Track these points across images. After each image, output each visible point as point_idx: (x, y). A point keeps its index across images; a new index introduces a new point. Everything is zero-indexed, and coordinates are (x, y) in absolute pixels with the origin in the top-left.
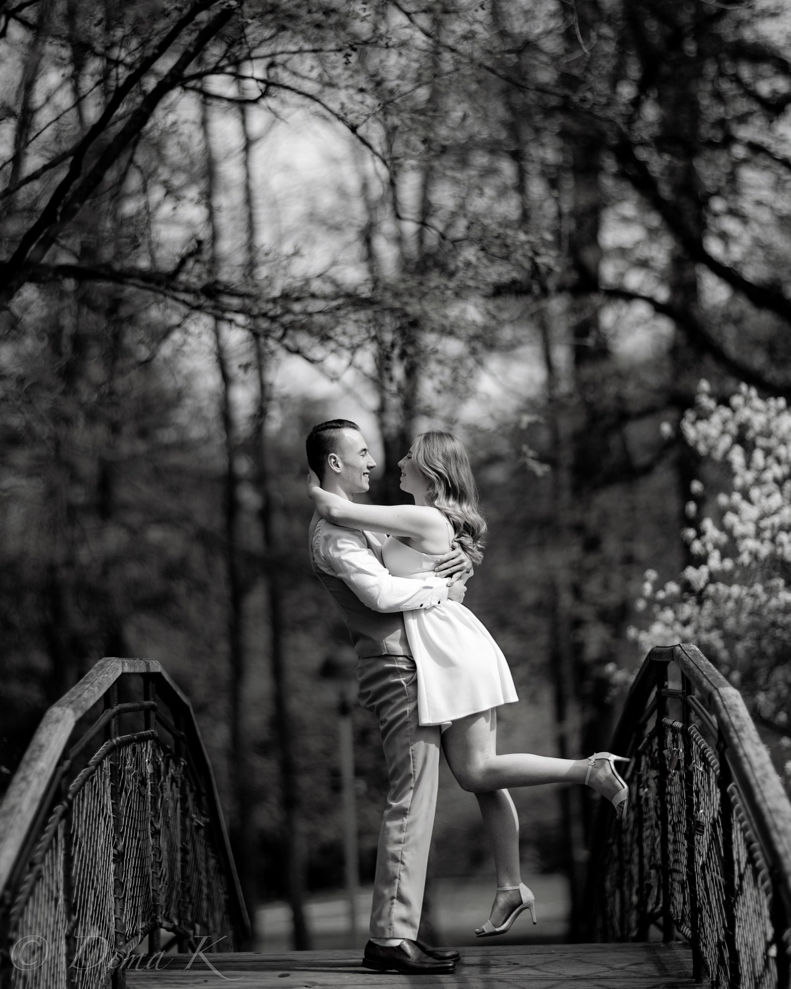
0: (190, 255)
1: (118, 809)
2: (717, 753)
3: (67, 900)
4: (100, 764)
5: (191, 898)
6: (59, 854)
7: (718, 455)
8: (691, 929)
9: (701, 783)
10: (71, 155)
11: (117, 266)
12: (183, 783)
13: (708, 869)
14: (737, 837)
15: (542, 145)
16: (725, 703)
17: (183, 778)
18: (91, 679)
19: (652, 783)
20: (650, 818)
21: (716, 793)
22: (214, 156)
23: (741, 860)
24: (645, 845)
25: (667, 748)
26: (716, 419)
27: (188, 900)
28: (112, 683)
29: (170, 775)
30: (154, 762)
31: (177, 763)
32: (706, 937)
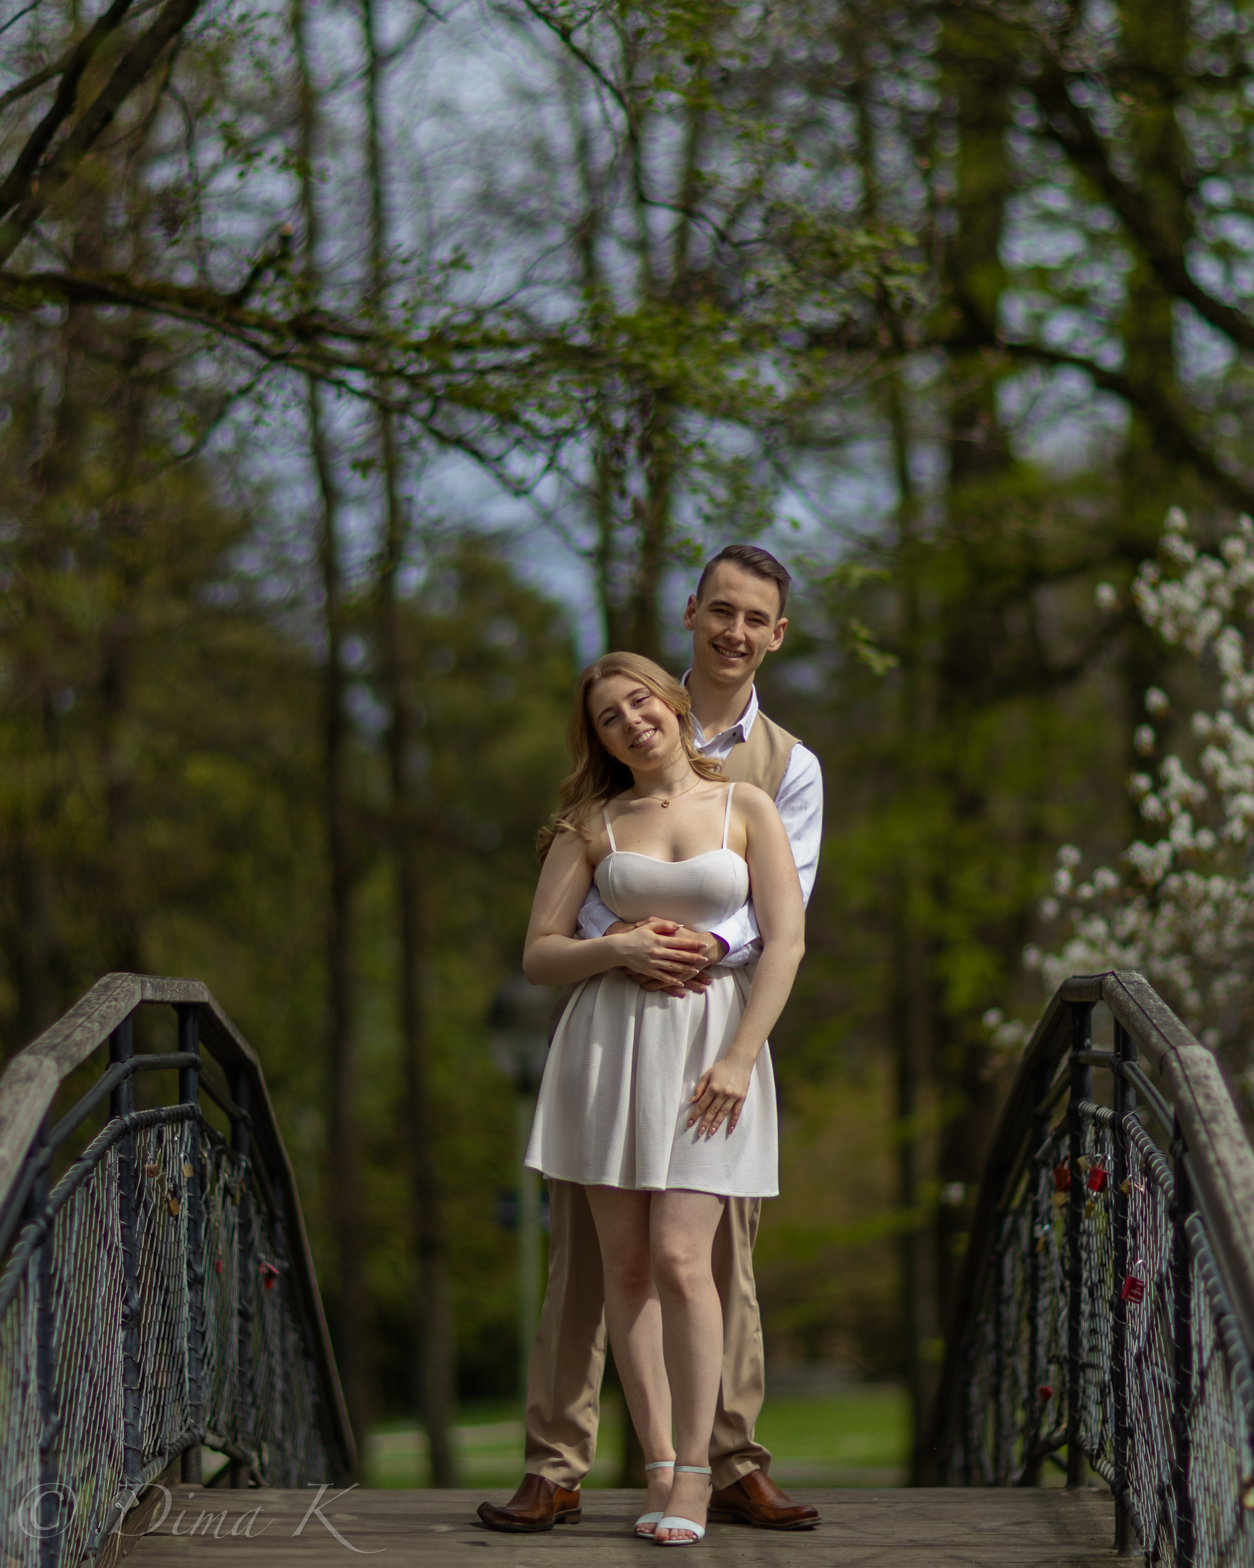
0: (270, 261)
1: (132, 1236)
2: (1171, 1160)
3: (44, 1388)
4: (101, 1156)
5: (255, 1397)
6: (31, 1307)
7: (1196, 644)
8: (1116, 1465)
9: (1141, 1213)
10: (58, 72)
11: (139, 280)
12: (243, 1199)
13: (1146, 1361)
14: (1199, 1305)
15: (904, 75)
16: (1188, 1072)
17: (245, 1190)
18: (87, 1009)
19: (1057, 1215)
20: (1052, 1276)
21: (1166, 1229)
22: (314, 84)
23: (1203, 1345)
24: (1041, 1323)
25: (1084, 1154)
26: (1195, 580)
27: (249, 1399)
28: (124, 1016)
29: (221, 1182)
30: (195, 1159)
31: (234, 1163)
32: (1139, 1478)
